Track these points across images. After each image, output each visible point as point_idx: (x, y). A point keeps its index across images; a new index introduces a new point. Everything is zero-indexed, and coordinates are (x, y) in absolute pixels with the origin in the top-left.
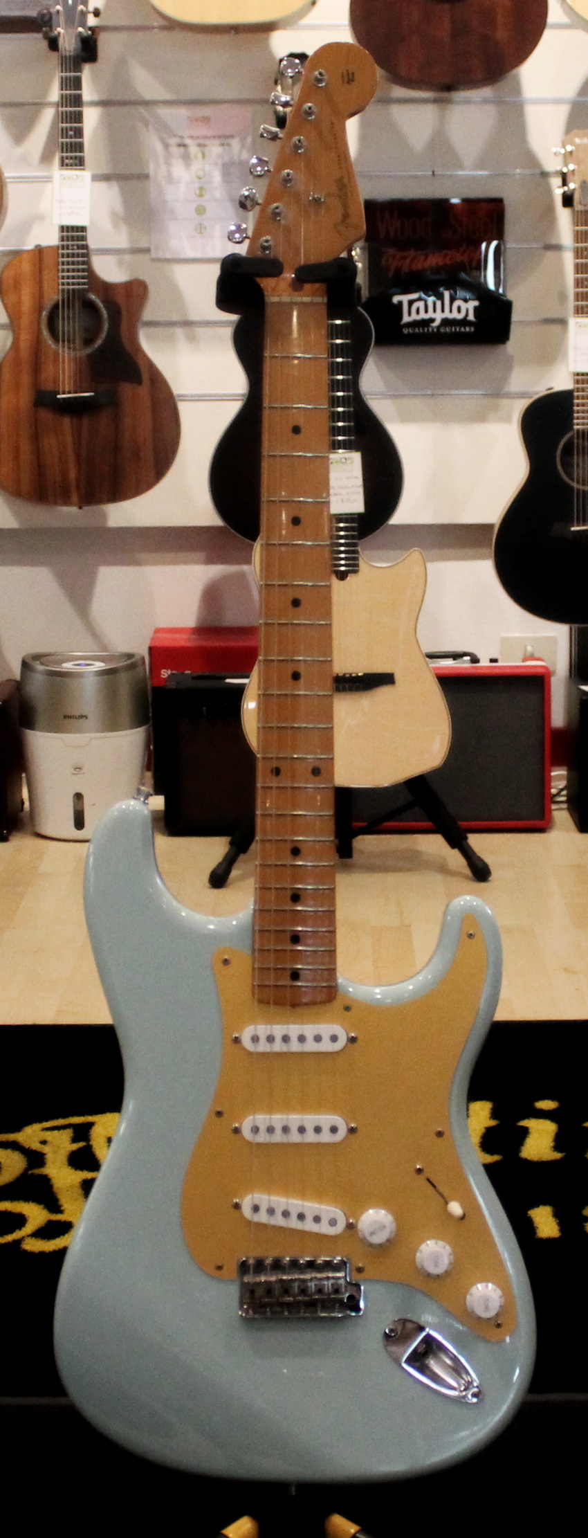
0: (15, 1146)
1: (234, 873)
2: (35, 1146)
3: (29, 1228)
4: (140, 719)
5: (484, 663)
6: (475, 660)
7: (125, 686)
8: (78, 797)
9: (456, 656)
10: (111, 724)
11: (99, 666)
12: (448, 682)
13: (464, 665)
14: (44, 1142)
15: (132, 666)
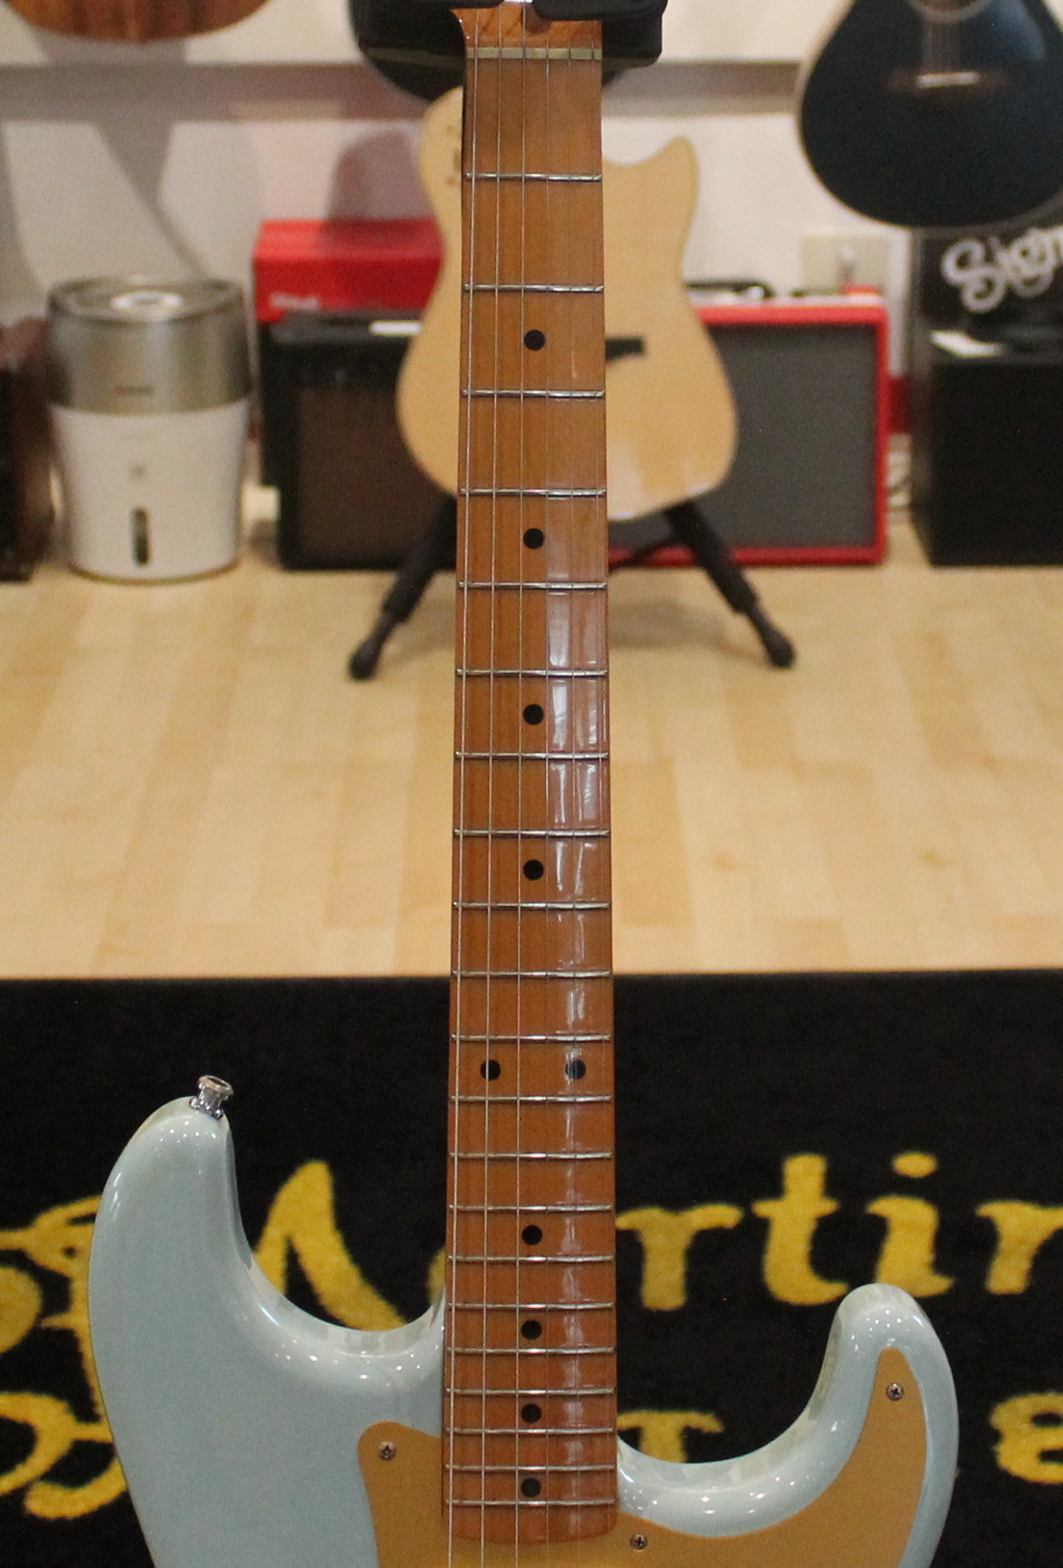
0: (18, 1259)
1: (391, 649)
2: (54, 1260)
3: (41, 1459)
4: (239, 387)
5: (783, 302)
6: (768, 293)
7: (213, 338)
8: (140, 517)
9: (739, 287)
10: (193, 400)
11: (171, 304)
12: (724, 333)
13: (752, 301)
14: (70, 1252)
15: (224, 309)
